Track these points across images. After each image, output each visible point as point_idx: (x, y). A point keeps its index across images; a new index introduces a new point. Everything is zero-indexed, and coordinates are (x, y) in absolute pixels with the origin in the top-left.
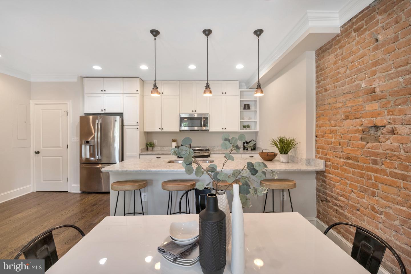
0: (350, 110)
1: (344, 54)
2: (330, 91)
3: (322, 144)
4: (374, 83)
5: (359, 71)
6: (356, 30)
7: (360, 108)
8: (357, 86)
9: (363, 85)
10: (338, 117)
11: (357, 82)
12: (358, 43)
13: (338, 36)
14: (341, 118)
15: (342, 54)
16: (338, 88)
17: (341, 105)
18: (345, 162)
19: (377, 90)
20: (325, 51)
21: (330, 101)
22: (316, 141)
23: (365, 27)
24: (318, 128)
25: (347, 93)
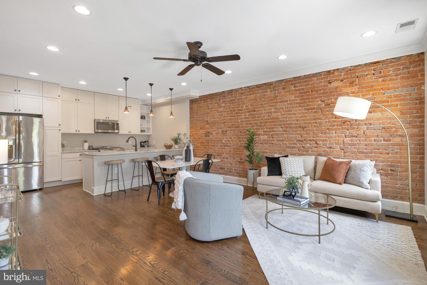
0: (202, 126)
1: (200, 106)
2: (195, 118)
3: (192, 139)
4: (208, 119)
5: (204, 114)
6: (203, 100)
7: (204, 126)
9: (205, 119)
10: (198, 128)
11: (203, 118)
12: (204, 105)
13: (198, 98)
16: (198, 118)
17: (199, 124)
18: (201, 145)
19: (209, 121)
20: (193, 102)
21: (195, 122)
22: (190, 138)
23: (205, 101)
24: (191, 133)
25: (201, 120)
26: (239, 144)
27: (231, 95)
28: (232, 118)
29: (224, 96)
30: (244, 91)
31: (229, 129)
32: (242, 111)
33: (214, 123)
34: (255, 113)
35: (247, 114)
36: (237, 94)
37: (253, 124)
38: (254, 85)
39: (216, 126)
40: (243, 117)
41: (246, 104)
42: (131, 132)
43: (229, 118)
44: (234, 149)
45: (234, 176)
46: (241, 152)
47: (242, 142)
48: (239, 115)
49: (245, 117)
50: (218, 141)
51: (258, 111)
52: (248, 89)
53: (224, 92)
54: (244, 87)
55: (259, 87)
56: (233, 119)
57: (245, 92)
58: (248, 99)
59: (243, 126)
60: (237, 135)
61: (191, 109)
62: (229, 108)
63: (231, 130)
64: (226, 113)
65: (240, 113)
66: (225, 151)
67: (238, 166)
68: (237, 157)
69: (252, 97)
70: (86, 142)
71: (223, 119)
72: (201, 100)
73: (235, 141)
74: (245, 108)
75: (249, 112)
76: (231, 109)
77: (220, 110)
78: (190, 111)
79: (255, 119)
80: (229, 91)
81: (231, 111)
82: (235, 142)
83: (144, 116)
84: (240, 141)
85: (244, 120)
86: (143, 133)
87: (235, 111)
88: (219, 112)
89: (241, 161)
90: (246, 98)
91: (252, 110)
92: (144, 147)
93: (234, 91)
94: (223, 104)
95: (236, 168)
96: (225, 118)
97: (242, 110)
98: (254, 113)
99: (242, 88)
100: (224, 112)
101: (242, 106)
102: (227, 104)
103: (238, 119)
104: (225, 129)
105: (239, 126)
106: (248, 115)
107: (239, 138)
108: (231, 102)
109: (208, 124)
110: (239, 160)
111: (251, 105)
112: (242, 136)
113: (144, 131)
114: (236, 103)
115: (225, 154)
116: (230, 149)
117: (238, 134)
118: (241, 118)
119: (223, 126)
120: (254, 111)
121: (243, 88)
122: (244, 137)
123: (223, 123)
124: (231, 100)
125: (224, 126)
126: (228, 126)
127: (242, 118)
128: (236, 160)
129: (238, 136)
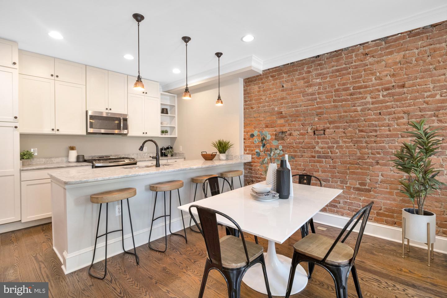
0: (268, 122)
1: (265, 88)
2: (255, 109)
3: (249, 144)
4: (282, 109)
5: (273, 100)
6: (272, 76)
7: (274, 121)
8: (273, 109)
9: (276, 109)
10: (261, 126)
11: (272, 107)
12: (273, 84)
13: (261, 75)
14: (263, 127)
15: (263, 88)
16: (260, 108)
17: (262, 119)
19: (283, 113)
21: (255, 115)
22: (244, 142)
23: (277, 77)
24: (246, 133)
25: (266, 112)
26: (359, 154)
27: (337, 61)
28: (341, 103)
29: (319, 65)
30: (371, 49)
31: (332, 125)
32: (368, 89)
33: (296, 116)
34: (405, 90)
35: (381, 93)
36: (354, 56)
37: (399, 113)
38: (401, 33)
39: (300, 120)
40: (369, 99)
41: (378, 74)
42: (146, 133)
43: (333, 104)
44: (343, 163)
45: (342, 215)
46: (361, 169)
47: (366, 150)
48: (357, 98)
49: (374, 100)
50: (305, 147)
51: (413, 85)
52: (383, 43)
53: (318, 56)
54: (372, 41)
55: (415, 35)
56: (342, 106)
57: (376, 51)
58: (383, 63)
59: (368, 119)
60: (351, 138)
61: (246, 93)
62: (333, 86)
63: (338, 128)
64: (324, 96)
65: (360, 93)
66: (321, 167)
67: (353, 196)
68: (353, 179)
69: (397, 57)
70: (72, 148)
71: (316, 107)
72: (267, 77)
73: (347, 147)
74: (374, 81)
75: (387, 89)
76: (337, 87)
77: (310, 90)
78: (245, 98)
79: (405, 103)
80: (331, 53)
81: (337, 90)
82: (347, 150)
83: (167, 109)
84: (360, 148)
85: (371, 106)
86: (165, 135)
87: (347, 89)
88: (308, 95)
89: (363, 187)
90: (378, 62)
91: (394, 84)
92: (167, 156)
93: (346, 52)
94: (317, 79)
95: (348, 201)
96: (321, 105)
97: (366, 87)
98: (401, 90)
99: (368, 42)
100: (319, 93)
101: (368, 79)
102: (326, 78)
103: (354, 106)
104: (321, 127)
105: (358, 119)
106: (383, 96)
107: (357, 142)
108: (337, 73)
109: (282, 117)
110: (358, 186)
111: (393, 75)
112: (367, 139)
113: (166, 132)
114: (349, 74)
115: (320, 173)
116: (335, 162)
117: (356, 134)
118: (362, 103)
119: (316, 119)
120: (403, 86)
121: (370, 43)
122: (371, 141)
123: (317, 115)
124: (338, 71)
125: (319, 119)
126: (330, 119)
127: (366, 104)
128: (348, 185)
129: (355, 139)
